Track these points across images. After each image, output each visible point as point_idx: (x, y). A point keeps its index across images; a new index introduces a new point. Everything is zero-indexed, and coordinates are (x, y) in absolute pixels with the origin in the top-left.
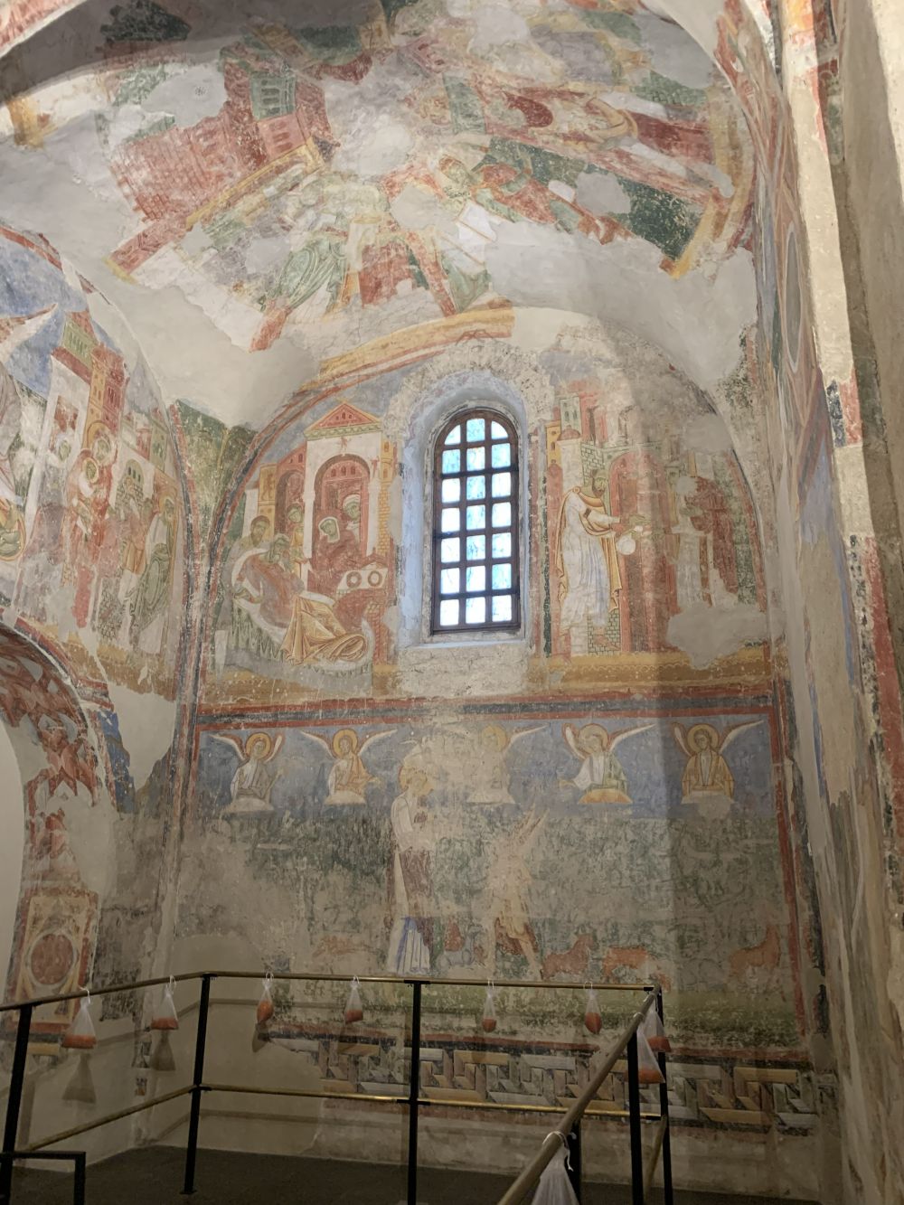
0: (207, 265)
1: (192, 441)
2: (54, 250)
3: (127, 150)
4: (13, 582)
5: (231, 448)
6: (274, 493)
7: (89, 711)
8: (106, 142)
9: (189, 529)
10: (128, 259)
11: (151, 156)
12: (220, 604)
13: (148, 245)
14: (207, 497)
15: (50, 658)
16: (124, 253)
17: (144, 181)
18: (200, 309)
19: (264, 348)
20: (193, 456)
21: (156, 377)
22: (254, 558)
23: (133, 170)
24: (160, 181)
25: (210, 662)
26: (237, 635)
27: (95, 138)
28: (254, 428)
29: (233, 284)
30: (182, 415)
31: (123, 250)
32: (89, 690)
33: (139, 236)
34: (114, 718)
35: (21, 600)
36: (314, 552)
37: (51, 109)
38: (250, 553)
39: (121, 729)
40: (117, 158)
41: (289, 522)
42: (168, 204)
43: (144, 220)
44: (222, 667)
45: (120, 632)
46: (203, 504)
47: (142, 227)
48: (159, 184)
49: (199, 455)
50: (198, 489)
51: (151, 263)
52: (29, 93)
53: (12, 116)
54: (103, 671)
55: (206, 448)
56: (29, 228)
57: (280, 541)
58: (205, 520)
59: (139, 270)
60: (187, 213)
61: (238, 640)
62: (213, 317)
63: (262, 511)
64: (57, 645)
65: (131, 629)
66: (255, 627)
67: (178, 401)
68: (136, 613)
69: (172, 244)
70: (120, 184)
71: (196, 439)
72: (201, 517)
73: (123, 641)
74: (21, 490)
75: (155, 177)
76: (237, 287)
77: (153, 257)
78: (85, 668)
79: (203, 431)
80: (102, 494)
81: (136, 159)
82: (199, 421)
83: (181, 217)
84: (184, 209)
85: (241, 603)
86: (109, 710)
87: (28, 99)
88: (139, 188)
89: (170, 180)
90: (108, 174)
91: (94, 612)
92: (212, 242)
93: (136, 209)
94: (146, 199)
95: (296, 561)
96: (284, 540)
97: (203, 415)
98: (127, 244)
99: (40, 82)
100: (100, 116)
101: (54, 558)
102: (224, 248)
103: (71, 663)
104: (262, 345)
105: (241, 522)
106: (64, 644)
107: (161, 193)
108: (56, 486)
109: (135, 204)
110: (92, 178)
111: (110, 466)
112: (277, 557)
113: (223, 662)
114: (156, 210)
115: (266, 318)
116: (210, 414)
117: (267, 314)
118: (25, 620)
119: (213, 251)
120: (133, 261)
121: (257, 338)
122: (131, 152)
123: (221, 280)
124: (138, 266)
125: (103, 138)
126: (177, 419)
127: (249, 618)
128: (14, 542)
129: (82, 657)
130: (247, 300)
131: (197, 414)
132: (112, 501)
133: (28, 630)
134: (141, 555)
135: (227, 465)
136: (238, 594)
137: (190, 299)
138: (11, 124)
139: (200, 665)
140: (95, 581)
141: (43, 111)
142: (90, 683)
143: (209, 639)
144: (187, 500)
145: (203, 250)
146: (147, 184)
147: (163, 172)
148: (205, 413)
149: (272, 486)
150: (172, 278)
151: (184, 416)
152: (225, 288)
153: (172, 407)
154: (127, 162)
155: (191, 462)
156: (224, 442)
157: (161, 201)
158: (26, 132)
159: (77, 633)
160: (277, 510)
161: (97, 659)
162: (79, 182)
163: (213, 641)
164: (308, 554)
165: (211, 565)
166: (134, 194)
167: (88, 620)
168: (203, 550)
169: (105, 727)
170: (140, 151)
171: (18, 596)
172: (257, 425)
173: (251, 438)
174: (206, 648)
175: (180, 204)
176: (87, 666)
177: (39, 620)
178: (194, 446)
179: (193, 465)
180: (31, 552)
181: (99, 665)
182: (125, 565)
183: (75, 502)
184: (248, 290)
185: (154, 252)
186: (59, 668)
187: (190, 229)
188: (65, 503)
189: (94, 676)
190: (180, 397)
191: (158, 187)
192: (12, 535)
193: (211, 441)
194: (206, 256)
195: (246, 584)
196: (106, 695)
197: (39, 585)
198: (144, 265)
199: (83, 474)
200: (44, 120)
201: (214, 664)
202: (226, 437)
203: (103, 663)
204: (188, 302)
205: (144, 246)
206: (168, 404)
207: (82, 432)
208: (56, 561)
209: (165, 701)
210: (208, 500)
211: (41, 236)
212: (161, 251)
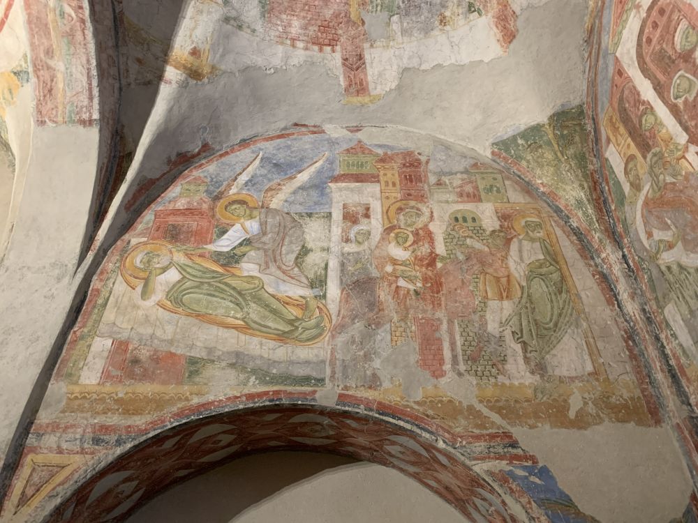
0: (404, 32)
1: (528, 162)
2: (315, 126)
3: (270, 22)
4: (323, 362)
5: (562, 136)
6: (622, 130)
7: (491, 473)
8: (254, 31)
9: (577, 233)
10: (358, 87)
11: (286, 9)
12: (651, 279)
13: (355, 64)
14: (572, 193)
15: (401, 423)
16: (350, 85)
17: (301, 28)
18: (439, 66)
19: (514, 37)
20: (538, 172)
21: (464, 144)
22: (646, 203)
23: (288, 29)
24: (309, 16)
25: (679, 352)
26: (684, 298)
27: (244, 35)
28: (576, 102)
29: (437, 23)
30: (506, 151)
31: (347, 83)
32: (480, 447)
33: (344, 64)
34: (544, 472)
35: (339, 375)
36: (686, 129)
37: (193, 43)
38: (640, 203)
39: (562, 485)
40: (273, 33)
41: (647, 134)
42: (330, 24)
43: (333, 51)
44: (693, 348)
45: (510, 367)
46: (573, 202)
47: (338, 57)
48: (311, 19)
49: (541, 166)
50: (561, 193)
51: (372, 72)
52: (173, 47)
53: (176, 67)
54: (495, 418)
55: (542, 156)
56: (282, 126)
57: (655, 159)
58: (584, 213)
59: (371, 86)
60: (347, 15)
61: (687, 303)
62: (453, 61)
63: (625, 154)
64: (407, 406)
65: (525, 357)
66: (692, 271)
67: (493, 144)
68: (525, 338)
69: (366, 45)
70: (293, 46)
71: (529, 157)
72: (580, 214)
73: (519, 374)
74: (319, 282)
75: (304, 18)
76: (443, 21)
77: (368, 68)
78: (463, 422)
79: (529, 146)
80: (424, 249)
81: (282, 21)
82: (520, 141)
83: (348, 21)
84: (343, 15)
85: (667, 258)
86: (529, 463)
87: (175, 50)
88: (304, 35)
89: (313, 9)
90: (280, 48)
91: (455, 357)
92: (386, 14)
93: (321, 50)
94: (317, 37)
95: (678, 159)
96: (655, 155)
97: (519, 134)
98: (345, 77)
99: (172, 35)
100: (227, 20)
101: (374, 324)
102: (399, 7)
103: (437, 421)
104: (509, 36)
105: (618, 183)
106: (417, 403)
107: (319, 23)
108: (359, 265)
109: (316, 48)
110: (277, 61)
111: (426, 226)
112: (661, 177)
113: (691, 342)
114: (330, 37)
115: (490, 15)
116: (523, 128)
117: (487, 12)
118: (350, 393)
119: (395, 18)
120: (361, 84)
121: (499, 36)
122: (274, 20)
123: (427, 30)
124: (367, 84)
125: (249, 31)
126: (504, 158)
127: (681, 267)
128: (317, 326)
129: (452, 410)
130: (461, 21)
131: (514, 138)
132: (440, 249)
133: (357, 401)
134: (509, 281)
135: (571, 151)
136: (657, 253)
137: (423, 67)
138: (179, 72)
139: (672, 362)
140: (445, 326)
141: (189, 48)
142: (478, 438)
143: (664, 326)
144: (558, 211)
145: (388, 24)
146: (305, 28)
147: (303, 10)
148: (519, 131)
149: (617, 125)
150: (395, 67)
151: (507, 150)
152: (436, 32)
153: (493, 153)
154: (280, 28)
155: (540, 178)
156: (551, 136)
157: (325, 27)
158: (194, 68)
159: (435, 386)
160: (634, 140)
161: (479, 407)
162: (272, 71)
163: (668, 325)
164: (683, 138)
165: (621, 248)
166: (308, 42)
167: (447, 367)
168: (601, 241)
169: (530, 489)
170: (277, 13)
171: (333, 373)
172: (576, 97)
173: (581, 113)
174: (667, 337)
175: (336, 16)
176: (467, 418)
177: (370, 387)
178: (533, 164)
179: (542, 178)
180: (341, 328)
181: (485, 411)
182: (486, 297)
183: (389, 269)
184: (453, 14)
185: (364, 63)
186: (418, 431)
187: (363, 23)
188: (375, 273)
189: (482, 426)
190: (491, 141)
191: (313, 22)
192: (313, 322)
193: (541, 147)
194: (395, 27)
195: (658, 235)
196: (514, 445)
197: (362, 353)
198: (369, 78)
199: (393, 244)
200: (195, 52)
201: (684, 351)
202: (550, 131)
203: (491, 409)
204: (424, 71)
205: (355, 67)
206: (488, 154)
207: (379, 216)
208: (378, 325)
209: (641, 430)
210: (574, 194)
211: (296, 125)
212: (367, 57)
